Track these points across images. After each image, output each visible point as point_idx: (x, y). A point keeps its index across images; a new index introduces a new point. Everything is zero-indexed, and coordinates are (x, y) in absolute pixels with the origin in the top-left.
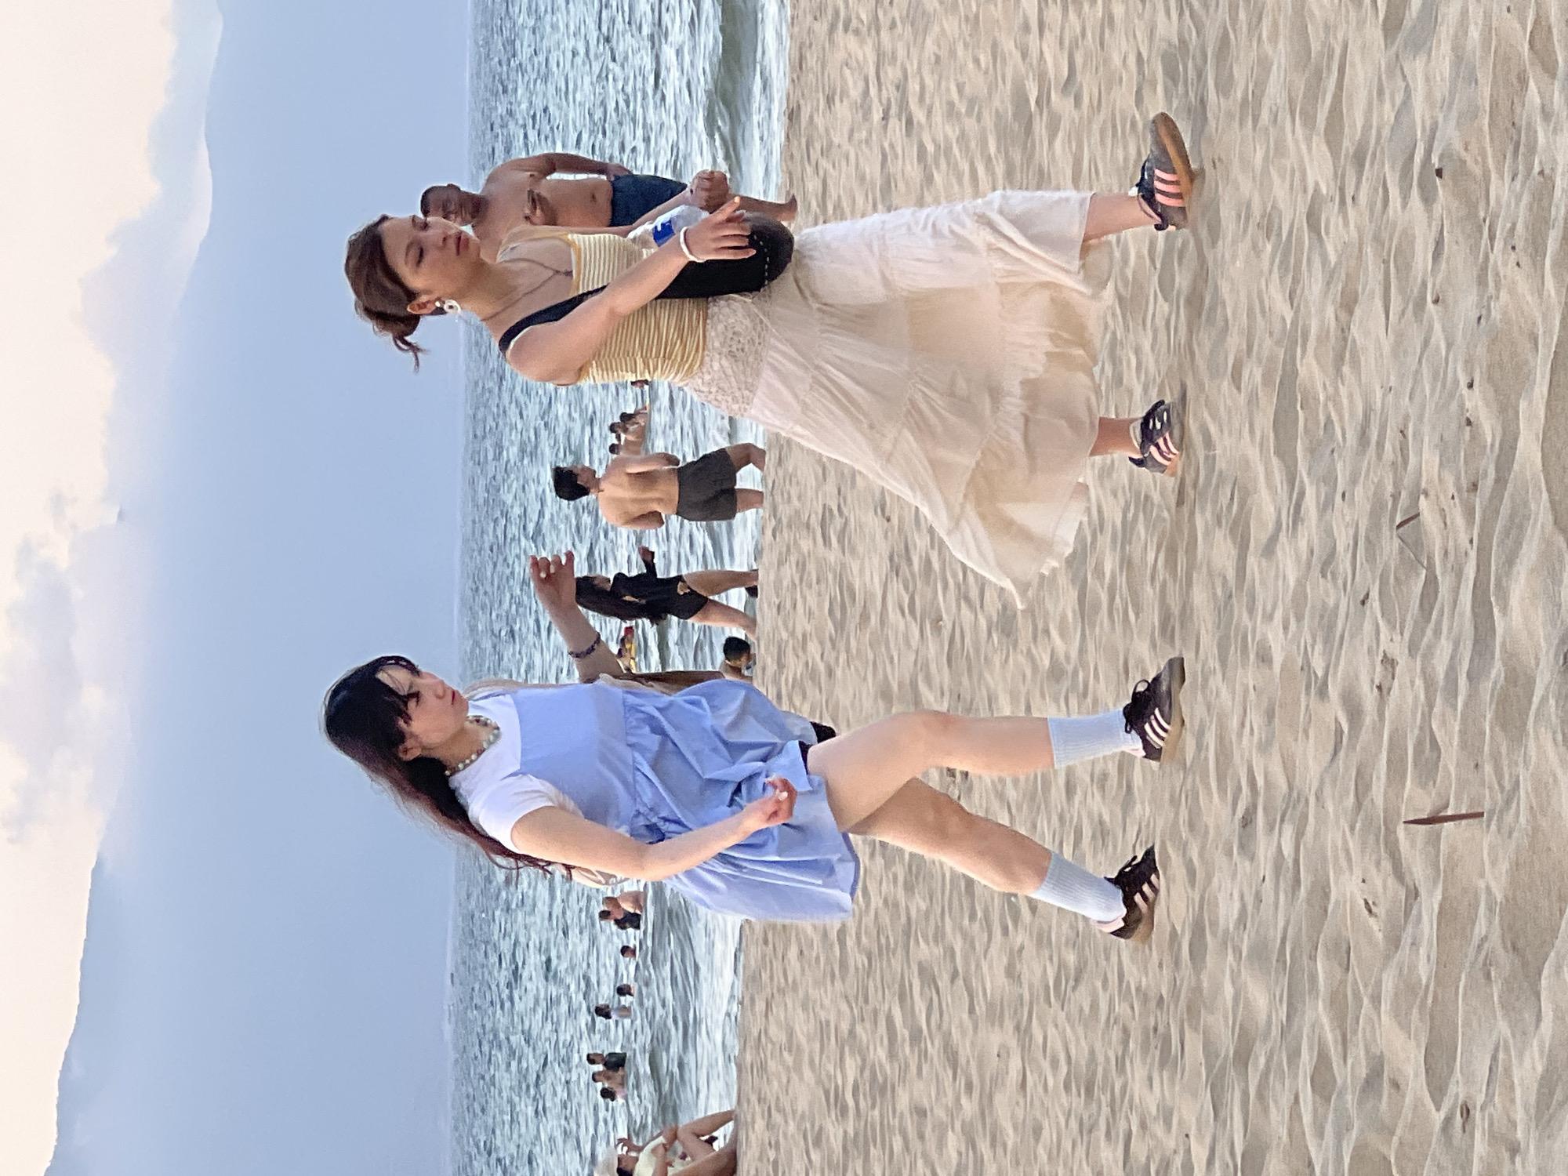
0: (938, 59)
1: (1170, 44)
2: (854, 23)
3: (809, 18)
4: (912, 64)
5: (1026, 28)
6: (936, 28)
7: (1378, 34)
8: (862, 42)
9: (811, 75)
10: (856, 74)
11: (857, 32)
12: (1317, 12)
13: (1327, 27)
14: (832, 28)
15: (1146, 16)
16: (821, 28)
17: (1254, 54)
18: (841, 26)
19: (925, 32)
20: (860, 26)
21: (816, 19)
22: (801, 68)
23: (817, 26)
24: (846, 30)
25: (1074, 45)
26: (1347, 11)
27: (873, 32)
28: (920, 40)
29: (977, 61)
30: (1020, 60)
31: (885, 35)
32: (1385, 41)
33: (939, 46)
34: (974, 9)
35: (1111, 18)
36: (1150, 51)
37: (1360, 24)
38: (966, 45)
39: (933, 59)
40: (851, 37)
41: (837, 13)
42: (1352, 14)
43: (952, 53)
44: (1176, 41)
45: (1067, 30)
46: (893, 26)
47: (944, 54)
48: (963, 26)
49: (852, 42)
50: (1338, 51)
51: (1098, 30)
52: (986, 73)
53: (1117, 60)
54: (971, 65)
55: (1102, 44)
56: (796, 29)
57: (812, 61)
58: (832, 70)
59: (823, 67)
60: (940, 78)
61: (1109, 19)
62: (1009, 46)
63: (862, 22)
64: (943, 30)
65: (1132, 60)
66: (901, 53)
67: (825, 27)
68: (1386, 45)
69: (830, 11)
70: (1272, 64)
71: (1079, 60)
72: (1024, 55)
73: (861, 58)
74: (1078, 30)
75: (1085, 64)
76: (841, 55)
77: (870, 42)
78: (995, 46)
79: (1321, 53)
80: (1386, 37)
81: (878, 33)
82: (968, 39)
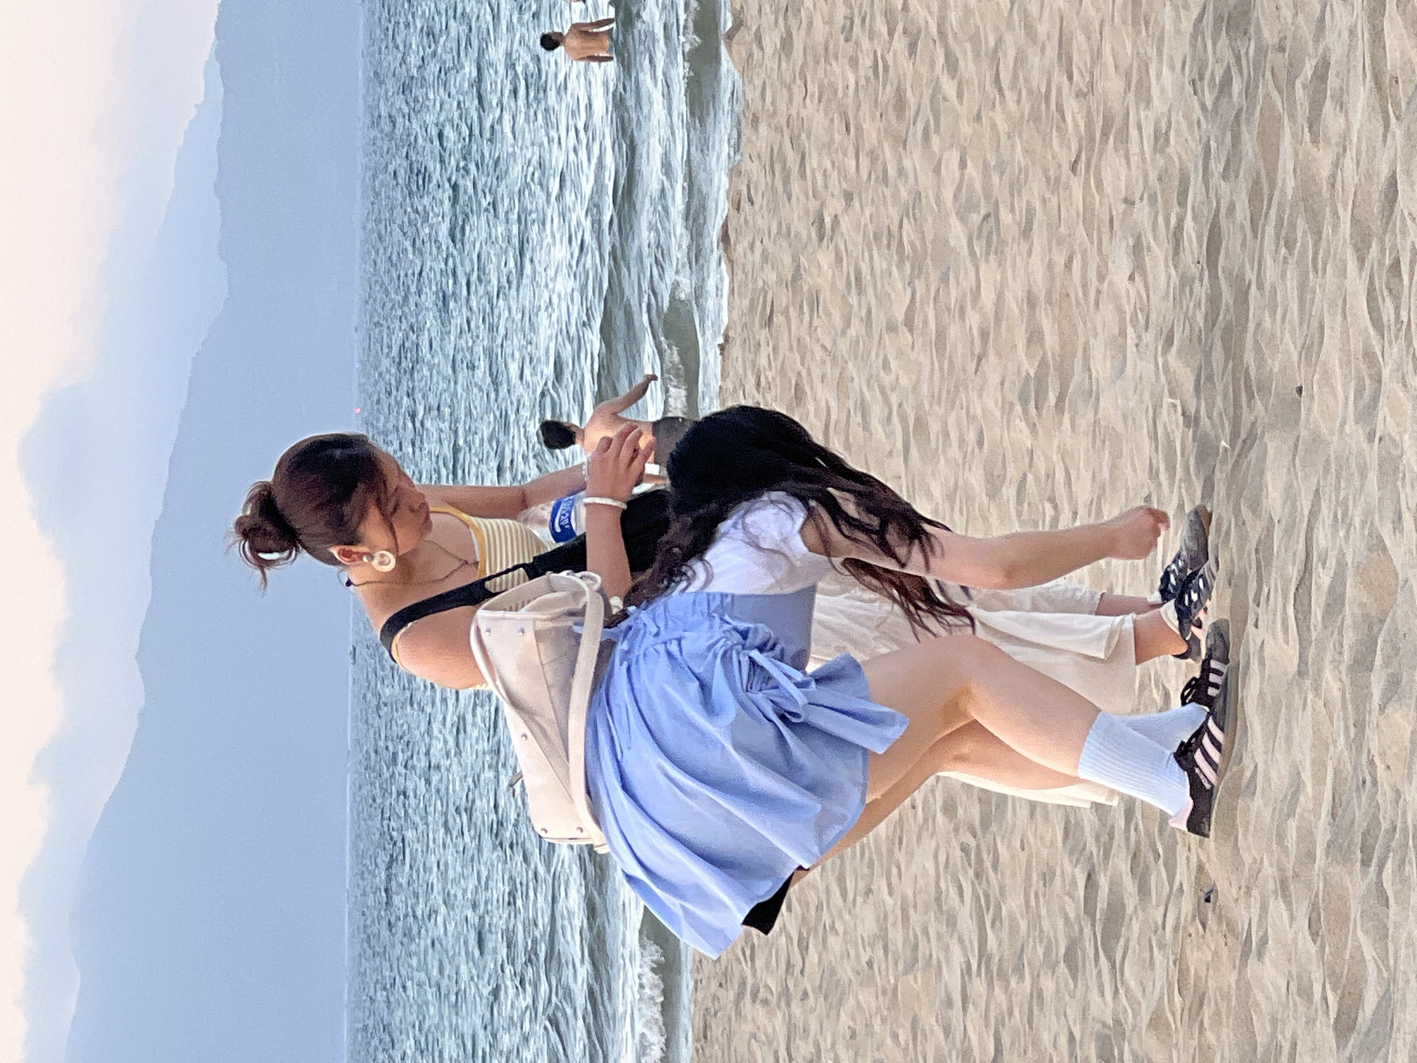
0: (853, 1035)
1: (1104, 1024)
2: (762, 993)
3: (714, 984)
4: (825, 1041)
5: (949, 1002)
6: (852, 1001)
7: (1330, 1035)
8: (771, 1014)
9: (716, 1047)
10: (765, 1048)
11: (765, 1002)
12: (1263, 1004)
13: (1274, 1021)
14: (740, 996)
15: (1079, 993)
16: (729, 995)
17: (1194, 1043)
18: (748, 998)
19: (840, 1004)
20: (769, 997)
21: (721, 985)
22: (705, 1037)
23: (721, 993)
24: (754, 1000)
25: (1000, 1023)
26: (1295, 1005)
27: (783, 1004)
28: (833, 1013)
29: (895, 1036)
30: (942, 1036)
31: (796, 1008)
32: (1337, 1043)
33: (853, 1019)
34: (892, 981)
35: (1040, 996)
36: (1082, 1034)
37: (1310, 1022)
38: (883, 1020)
39: (848, 1034)
40: (758, 1006)
41: (743, 983)
42: (1301, 1009)
43: (868, 1026)
44: (1111, 1022)
45: (992, 1007)
46: (805, 995)
47: (859, 1027)
48: (880, 998)
49: (760, 1012)
50: (1286, 1047)
51: (1026, 1006)
52: (906, 1050)
53: (1046, 1039)
54: (889, 1041)
55: (1030, 1022)
56: (700, 995)
57: (716, 1030)
58: (739, 1044)
59: (729, 1039)
60: (856, 1055)
61: (1038, 995)
62: (929, 1021)
63: (771, 993)
64: (858, 1004)
65: (1063, 1040)
66: (814, 1027)
67: (732, 995)
68: (1338, 1048)
69: (736, 981)
70: (1215, 1053)
71: (1006, 1041)
72: (947, 1031)
73: (770, 1030)
74: (1005, 1007)
75: (1013, 1044)
76: (747, 1028)
77: (779, 1015)
78: (915, 1022)
79: (1267, 1050)
80: (1338, 1037)
81: (788, 1004)
82: (885, 1013)
